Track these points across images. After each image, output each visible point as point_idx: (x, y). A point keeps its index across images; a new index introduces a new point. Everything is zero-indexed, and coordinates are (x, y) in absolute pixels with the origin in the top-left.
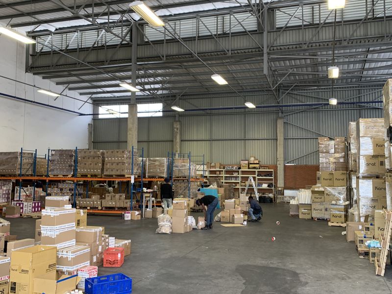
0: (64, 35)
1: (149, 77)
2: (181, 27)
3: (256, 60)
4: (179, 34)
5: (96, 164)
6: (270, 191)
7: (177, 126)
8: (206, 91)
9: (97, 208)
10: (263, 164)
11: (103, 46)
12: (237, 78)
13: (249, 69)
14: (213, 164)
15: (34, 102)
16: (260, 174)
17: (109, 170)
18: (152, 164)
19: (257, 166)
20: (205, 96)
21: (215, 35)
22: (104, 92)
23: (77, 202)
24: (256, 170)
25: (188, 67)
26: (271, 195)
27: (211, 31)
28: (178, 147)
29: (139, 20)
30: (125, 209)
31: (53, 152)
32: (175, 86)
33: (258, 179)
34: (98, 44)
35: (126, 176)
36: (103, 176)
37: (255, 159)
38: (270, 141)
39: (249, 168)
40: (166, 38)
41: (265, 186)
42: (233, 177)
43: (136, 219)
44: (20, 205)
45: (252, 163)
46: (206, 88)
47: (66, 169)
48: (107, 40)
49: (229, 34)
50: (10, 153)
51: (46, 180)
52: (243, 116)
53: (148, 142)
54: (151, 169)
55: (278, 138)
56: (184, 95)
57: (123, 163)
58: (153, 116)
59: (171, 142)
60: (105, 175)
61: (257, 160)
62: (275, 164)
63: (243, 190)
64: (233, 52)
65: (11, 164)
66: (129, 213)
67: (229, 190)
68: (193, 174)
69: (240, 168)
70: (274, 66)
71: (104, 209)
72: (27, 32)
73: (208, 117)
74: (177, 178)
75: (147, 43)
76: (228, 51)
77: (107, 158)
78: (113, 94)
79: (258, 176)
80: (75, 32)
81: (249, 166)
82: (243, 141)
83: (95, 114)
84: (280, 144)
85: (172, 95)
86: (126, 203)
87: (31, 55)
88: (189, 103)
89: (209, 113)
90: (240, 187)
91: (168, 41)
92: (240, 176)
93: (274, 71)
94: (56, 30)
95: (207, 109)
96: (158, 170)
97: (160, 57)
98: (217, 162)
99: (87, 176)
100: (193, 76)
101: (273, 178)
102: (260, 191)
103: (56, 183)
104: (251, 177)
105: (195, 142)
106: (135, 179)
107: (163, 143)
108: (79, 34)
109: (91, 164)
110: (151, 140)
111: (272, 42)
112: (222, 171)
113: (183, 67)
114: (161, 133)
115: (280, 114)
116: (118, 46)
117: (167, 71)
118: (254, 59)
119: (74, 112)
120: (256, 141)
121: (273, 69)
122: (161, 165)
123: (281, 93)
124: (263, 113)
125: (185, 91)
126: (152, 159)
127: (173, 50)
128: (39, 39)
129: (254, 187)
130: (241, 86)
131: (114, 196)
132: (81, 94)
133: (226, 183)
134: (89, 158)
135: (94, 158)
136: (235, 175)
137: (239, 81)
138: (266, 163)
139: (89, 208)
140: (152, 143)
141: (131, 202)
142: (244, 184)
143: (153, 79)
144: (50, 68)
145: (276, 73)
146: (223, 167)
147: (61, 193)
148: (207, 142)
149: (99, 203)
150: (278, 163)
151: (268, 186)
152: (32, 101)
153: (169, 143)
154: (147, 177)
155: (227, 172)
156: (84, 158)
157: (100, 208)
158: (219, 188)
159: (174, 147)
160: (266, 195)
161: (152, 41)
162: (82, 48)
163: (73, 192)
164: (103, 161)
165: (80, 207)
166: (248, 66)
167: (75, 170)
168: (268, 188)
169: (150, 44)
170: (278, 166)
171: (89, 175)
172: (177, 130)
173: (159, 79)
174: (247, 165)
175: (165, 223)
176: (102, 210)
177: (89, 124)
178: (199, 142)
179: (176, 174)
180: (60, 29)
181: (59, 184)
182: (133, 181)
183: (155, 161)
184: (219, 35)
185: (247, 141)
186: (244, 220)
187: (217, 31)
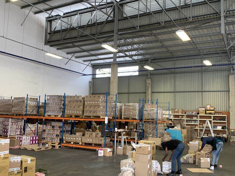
0: (70, 18)
1: (128, 45)
2: (151, 4)
3: (213, 25)
4: (150, 9)
5: (78, 107)
6: (224, 132)
7: (149, 81)
8: (171, 55)
9: (79, 143)
10: (218, 110)
11: (95, 23)
12: (196, 43)
13: (206, 34)
14: (176, 110)
15: (50, 65)
16: (215, 118)
17: (87, 112)
18: (126, 108)
19: (213, 112)
20: (170, 59)
21: (179, 7)
22: (99, 59)
23: (64, 138)
24: (212, 115)
25: (157, 34)
26: (225, 136)
27: (176, 4)
28: (150, 97)
29: (119, 1)
30: (100, 145)
31: (48, 98)
32: (148, 52)
33: (214, 122)
34: (91, 22)
35: (101, 117)
36: (83, 117)
37: (211, 107)
38: (223, 92)
39: (206, 114)
40: (140, 13)
41: (219, 128)
42: (193, 120)
43: (108, 155)
44: (20, 139)
45: (208, 109)
46: (171, 53)
47: (57, 110)
48: (97, 19)
49: (190, 4)
50: (20, 98)
51: (42, 119)
52: (200, 74)
53: (129, 93)
54: (126, 112)
55: (230, 90)
56: (154, 60)
57: (99, 106)
58: (132, 75)
59: (144, 94)
60: (85, 116)
61: (213, 107)
62: (228, 110)
63: (201, 130)
64: (193, 18)
65: (20, 106)
66: (102, 150)
67: (191, 131)
68: (160, 117)
69: (198, 114)
70: (228, 30)
71: (83, 144)
72: (46, 18)
73: (172, 75)
74: (147, 120)
75: (126, 18)
76: (190, 18)
77: (87, 101)
78: (105, 60)
79: (213, 120)
80: (76, 15)
81: (206, 112)
82: (200, 93)
83: (94, 74)
84: (232, 95)
85: (145, 59)
86: (101, 140)
87: (49, 34)
88: (158, 65)
89: (173, 72)
90: (199, 128)
91: (141, 15)
92: (199, 119)
93: (228, 34)
94: (64, 14)
95: (171, 69)
96: (132, 114)
97: (135, 27)
98: (180, 109)
99: (72, 116)
100: (161, 42)
101: (226, 122)
102: (215, 132)
103: (50, 122)
104: (208, 120)
105: (162, 94)
106: (108, 120)
107: (139, 94)
108: (79, 16)
109: (75, 107)
110: (130, 92)
111: (227, 7)
112: (184, 115)
113: (153, 35)
114: (138, 87)
115: (232, 71)
116: (105, 23)
117: (141, 39)
118: (211, 24)
119: (79, 73)
120: (211, 92)
121: (227, 32)
122: (134, 109)
123: (232, 54)
124: (217, 71)
125: (154, 56)
126: (127, 104)
127: (145, 21)
128: (54, 22)
129: (211, 128)
130: (199, 50)
131: (92, 134)
132: (84, 61)
133: (187, 125)
134: (73, 102)
135: (77, 102)
136: (195, 118)
137: (197, 45)
138: (220, 110)
139: (72, 143)
140: (132, 94)
141: (105, 140)
142: (202, 126)
143: (130, 47)
144: (60, 41)
145: (229, 36)
146: (184, 112)
147: (53, 129)
148: (172, 93)
149: (80, 139)
150: (230, 110)
151: (222, 128)
152: (48, 65)
153: (143, 94)
154: (123, 118)
155: (188, 116)
156: (70, 102)
157: (80, 144)
158: (183, 130)
159: (147, 97)
160: (221, 135)
161: (129, 17)
162: (81, 26)
163: (61, 129)
164: (84, 104)
165: (66, 142)
166: (205, 31)
167: (64, 112)
168: (222, 130)
169: (128, 19)
170: (231, 112)
171: (73, 116)
172: (149, 84)
173: (136, 46)
174: (204, 111)
175: (128, 168)
176: (82, 145)
177: (89, 82)
178: (165, 93)
179: (146, 116)
180: (67, 13)
181: (52, 122)
182: (106, 122)
183: (129, 106)
184: (181, 6)
185: (204, 93)
186: (211, 165)
187: (180, 4)
